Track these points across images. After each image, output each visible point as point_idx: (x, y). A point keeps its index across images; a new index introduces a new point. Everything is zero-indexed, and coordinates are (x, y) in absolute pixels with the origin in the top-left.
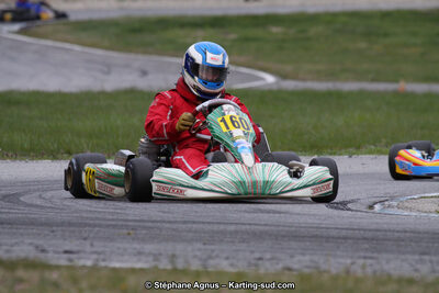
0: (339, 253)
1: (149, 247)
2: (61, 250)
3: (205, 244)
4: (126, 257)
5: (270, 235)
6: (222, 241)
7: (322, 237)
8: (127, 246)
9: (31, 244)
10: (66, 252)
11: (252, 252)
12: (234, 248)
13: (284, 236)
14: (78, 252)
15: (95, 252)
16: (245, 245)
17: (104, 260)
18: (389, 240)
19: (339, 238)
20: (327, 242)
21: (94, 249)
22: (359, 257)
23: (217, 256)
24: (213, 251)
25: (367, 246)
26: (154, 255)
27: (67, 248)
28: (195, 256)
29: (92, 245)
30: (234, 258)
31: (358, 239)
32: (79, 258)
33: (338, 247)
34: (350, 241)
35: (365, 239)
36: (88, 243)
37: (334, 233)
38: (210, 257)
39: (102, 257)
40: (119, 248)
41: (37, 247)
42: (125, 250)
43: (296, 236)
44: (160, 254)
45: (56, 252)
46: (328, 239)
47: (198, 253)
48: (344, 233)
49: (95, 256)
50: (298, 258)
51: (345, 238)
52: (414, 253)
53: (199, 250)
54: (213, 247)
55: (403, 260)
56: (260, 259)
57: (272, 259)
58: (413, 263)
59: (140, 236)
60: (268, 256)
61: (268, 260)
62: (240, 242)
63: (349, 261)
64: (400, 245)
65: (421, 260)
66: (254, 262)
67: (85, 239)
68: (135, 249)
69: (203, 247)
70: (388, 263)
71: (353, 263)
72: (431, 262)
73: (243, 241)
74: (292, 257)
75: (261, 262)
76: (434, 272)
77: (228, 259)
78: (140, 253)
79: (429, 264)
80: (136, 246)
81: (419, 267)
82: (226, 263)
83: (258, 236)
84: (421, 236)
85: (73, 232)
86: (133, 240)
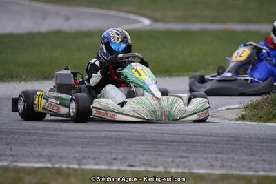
0: (166, 153)
1: (47, 151)
3: (83, 147)
4: (31, 159)
5: (126, 140)
6: (94, 145)
7: (158, 141)
8: (33, 149)
11: (112, 153)
12: (101, 150)
13: (134, 140)
15: (12, 156)
16: (108, 147)
17: (16, 161)
18: (199, 143)
19: (168, 141)
20: (160, 145)
21: (12, 153)
22: (178, 157)
23: (89, 157)
24: (87, 152)
25: (184, 148)
26: (49, 157)
28: (75, 157)
29: (11, 150)
30: (98, 158)
31: (181, 142)
33: (166, 149)
34: (175, 143)
35: (185, 142)
36: (9, 147)
37: (167, 138)
38: (84, 158)
39: (15, 159)
40: (27, 152)
42: (31, 153)
43: (142, 140)
44: (53, 156)
46: (161, 142)
47: (77, 155)
48: (173, 137)
49: (11, 158)
50: (141, 157)
51: (173, 141)
52: (213, 153)
53: (78, 152)
54: (87, 150)
55: (205, 159)
56: (115, 159)
57: (123, 159)
58: (211, 160)
59: (43, 141)
60: (121, 157)
61: (120, 159)
62: (105, 146)
63: (171, 159)
64: (206, 147)
65: (216, 157)
66: (110, 161)
67: (8, 144)
68: (37, 152)
69: (82, 150)
70: (195, 160)
71: (173, 161)
72: (222, 160)
73: (108, 144)
74: (135, 156)
75: (115, 161)
76: (223, 167)
77: (95, 159)
78: (40, 156)
79: (220, 161)
80: (38, 149)
81: (214, 163)
82: (93, 162)
83: (118, 141)
84: (221, 138)
85: (2, 139)
86: (39, 144)
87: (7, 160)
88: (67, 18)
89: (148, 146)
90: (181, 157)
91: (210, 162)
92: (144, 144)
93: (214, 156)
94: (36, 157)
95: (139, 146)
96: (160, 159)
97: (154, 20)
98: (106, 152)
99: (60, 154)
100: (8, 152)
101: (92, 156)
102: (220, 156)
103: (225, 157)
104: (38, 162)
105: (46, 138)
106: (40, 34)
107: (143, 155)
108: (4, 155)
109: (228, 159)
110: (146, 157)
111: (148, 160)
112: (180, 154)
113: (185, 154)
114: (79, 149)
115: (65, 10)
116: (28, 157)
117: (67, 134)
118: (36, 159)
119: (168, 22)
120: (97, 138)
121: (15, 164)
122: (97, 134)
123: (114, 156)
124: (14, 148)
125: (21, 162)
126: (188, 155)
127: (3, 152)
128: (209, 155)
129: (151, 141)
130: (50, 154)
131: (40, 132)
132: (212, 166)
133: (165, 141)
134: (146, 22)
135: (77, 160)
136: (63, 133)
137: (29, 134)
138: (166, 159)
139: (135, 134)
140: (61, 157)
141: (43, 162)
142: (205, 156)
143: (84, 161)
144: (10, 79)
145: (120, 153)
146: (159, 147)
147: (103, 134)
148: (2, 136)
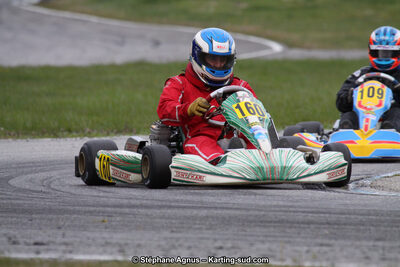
0: (298, 240)
1: (119, 237)
2: (32, 241)
3: (172, 232)
4: (93, 248)
5: (239, 220)
6: (190, 228)
7: (288, 222)
8: (97, 235)
9: (5, 235)
10: (36, 244)
11: (215, 240)
12: (201, 236)
13: (251, 222)
14: (48, 244)
15: (66, 244)
16: (210, 232)
17: (71, 252)
19: (303, 223)
20: (290, 227)
21: (66, 240)
22: (317, 245)
23: (180, 246)
24: (178, 239)
25: (327, 231)
26: (120, 245)
27: (39, 239)
28: (159, 246)
29: (64, 235)
30: (195, 247)
31: (322, 224)
32: (48, 250)
33: (299, 233)
34: (312, 226)
35: (328, 223)
36: (61, 232)
37: (300, 217)
38: (174, 247)
39: (70, 248)
40: (88, 238)
41: (10, 239)
42: (93, 240)
43: (261, 222)
44: (126, 244)
45: (27, 244)
46: (292, 224)
47: (163, 243)
48: (310, 217)
49: (63, 248)
50: (260, 246)
51: (309, 223)
52: (370, 239)
53: (165, 239)
54: (179, 235)
55: (357, 247)
56: (221, 248)
57: (233, 248)
58: (366, 250)
59: (114, 223)
60: (229, 245)
61: (228, 249)
62: (207, 229)
63: (305, 248)
65: (374, 246)
66: (213, 251)
67: (59, 228)
68: (104, 238)
69: (170, 235)
70: (342, 250)
71: (308, 252)
72: (383, 248)
73: (211, 227)
74: (252, 245)
75: (220, 251)
76: (384, 259)
77: (189, 248)
78: (107, 244)
79: (381, 251)
80: (106, 235)
81: (370, 254)
82: (187, 252)
83: (226, 222)
84: (382, 218)
85: (51, 220)
86: (106, 228)
87: (56, 250)
88: (157, 43)
89: (272, 229)
90: (322, 245)
91: (364, 253)
92: (265, 227)
93: (371, 243)
94: (103, 246)
95: (258, 229)
96: (289, 248)
97: (289, 44)
98: (208, 239)
99: (137, 242)
100: (59, 239)
101: (187, 244)
102: (380, 244)
103: (387, 244)
104: (105, 252)
105: (118, 219)
107: (263, 242)
108: (53, 243)
109: (392, 248)
110: (267, 245)
111: (270, 250)
112: (319, 241)
113: (326, 241)
114: (167, 234)
115: (153, 30)
116: (89, 245)
117: (149, 212)
118: (101, 249)
119: (309, 48)
120: (194, 218)
121: (69, 256)
122: (195, 213)
123: (218, 244)
124: (69, 233)
125: (77, 252)
126: (332, 242)
127: (51, 239)
128: (364, 243)
129: (279, 222)
130: (122, 242)
131: (109, 209)
132: (367, 258)
133: (298, 223)
134: (277, 48)
135: (163, 250)
136: (142, 211)
139: (251, 212)
140: (139, 246)
141: (111, 254)
142: (358, 243)
144: (65, 133)
145: (227, 239)
146: (288, 230)
147: (204, 213)
148: (50, 216)
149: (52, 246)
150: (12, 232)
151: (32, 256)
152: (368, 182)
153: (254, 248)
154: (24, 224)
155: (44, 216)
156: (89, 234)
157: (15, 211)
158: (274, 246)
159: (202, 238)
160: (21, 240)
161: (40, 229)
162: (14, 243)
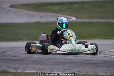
0: (86, 67)
1: (37, 66)
3: (52, 65)
4: (31, 69)
5: (69, 63)
6: (56, 64)
7: (83, 63)
8: (31, 66)
9: (6, 66)
10: (15, 68)
11: (64, 67)
13: (72, 63)
14: (18, 68)
15: (23, 68)
16: (62, 65)
17: (25, 70)
18: (100, 64)
19: (87, 63)
20: (84, 64)
22: (91, 69)
23: (54, 69)
24: (53, 67)
25: (94, 65)
27: (16, 67)
28: (49, 69)
29: (22, 66)
30: (58, 69)
31: (92, 63)
32: (18, 70)
34: (90, 64)
35: (94, 63)
36: (21, 65)
37: (86, 62)
38: (53, 69)
39: (24, 69)
40: (29, 67)
41: (8, 67)
42: (31, 67)
43: (75, 63)
44: (40, 68)
45: (12, 68)
47: (49, 68)
48: (88, 62)
49: (23, 69)
50: (76, 69)
51: (89, 63)
52: (106, 67)
53: (50, 67)
54: (54, 66)
55: (102, 70)
56: (65, 69)
57: (69, 69)
60: (68, 69)
61: (67, 70)
62: (61, 65)
64: (102, 65)
65: (107, 69)
66: (64, 70)
67: (21, 64)
68: (33, 67)
69: (51, 66)
70: (98, 70)
71: (89, 71)
72: (110, 70)
73: (62, 64)
74: (74, 69)
75: (65, 70)
76: (110, 73)
77: (57, 69)
78: (34, 68)
80: (34, 66)
81: (106, 71)
82: (56, 70)
83: (66, 63)
84: (108, 62)
85: (18, 62)
86: (33, 64)
87: (21, 70)
88: (41, 17)
89: (79, 65)
90: (93, 69)
91: (105, 71)
92: (77, 64)
93: (106, 68)
94: (33, 69)
95: (75, 65)
96: (84, 70)
97: (77, 18)
98: (62, 67)
99: (42, 68)
100: (21, 67)
101: (56, 68)
102: (109, 69)
103: (111, 69)
105: (36, 62)
106: (30, 23)
107: (77, 68)
108: (20, 68)
109: (112, 70)
110: (78, 69)
111: (79, 70)
112: (92, 68)
113: (94, 68)
114: (50, 66)
116: (30, 69)
117: (45, 60)
118: (33, 70)
119: (83, 19)
120: (57, 62)
121: (24, 71)
122: (57, 60)
123: (65, 68)
125: (27, 70)
126: (96, 68)
128: (104, 68)
129: (80, 63)
130: (39, 68)
131: (33, 60)
132: (106, 72)
134: (74, 19)
136: (43, 60)
137: (29, 60)
138: (87, 70)
139: (72, 60)
140: (43, 69)
141: (36, 71)
142: (103, 68)
143: (53, 70)
144: (19, 40)
145: (67, 67)
146: (83, 65)
147: (59, 61)
148: (18, 61)
149: (19, 69)
150: (8, 65)
151: (15, 71)
152: (103, 53)
153: (74, 70)
154: (11, 63)
155: (16, 61)
156: (29, 66)
157: (8, 60)
158: (80, 69)
159: (60, 67)
160: (11, 67)
161: (16, 64)
162: (9, 68)
